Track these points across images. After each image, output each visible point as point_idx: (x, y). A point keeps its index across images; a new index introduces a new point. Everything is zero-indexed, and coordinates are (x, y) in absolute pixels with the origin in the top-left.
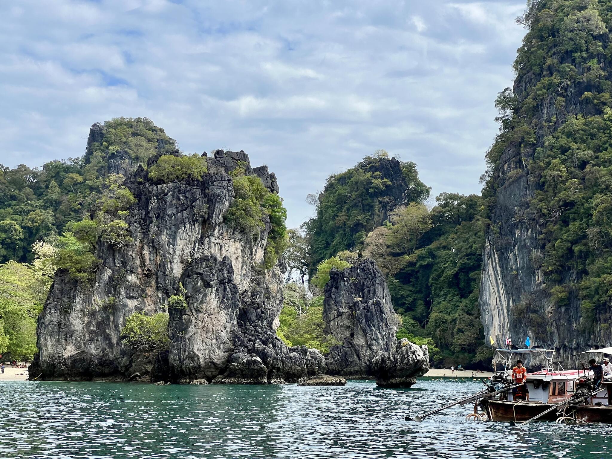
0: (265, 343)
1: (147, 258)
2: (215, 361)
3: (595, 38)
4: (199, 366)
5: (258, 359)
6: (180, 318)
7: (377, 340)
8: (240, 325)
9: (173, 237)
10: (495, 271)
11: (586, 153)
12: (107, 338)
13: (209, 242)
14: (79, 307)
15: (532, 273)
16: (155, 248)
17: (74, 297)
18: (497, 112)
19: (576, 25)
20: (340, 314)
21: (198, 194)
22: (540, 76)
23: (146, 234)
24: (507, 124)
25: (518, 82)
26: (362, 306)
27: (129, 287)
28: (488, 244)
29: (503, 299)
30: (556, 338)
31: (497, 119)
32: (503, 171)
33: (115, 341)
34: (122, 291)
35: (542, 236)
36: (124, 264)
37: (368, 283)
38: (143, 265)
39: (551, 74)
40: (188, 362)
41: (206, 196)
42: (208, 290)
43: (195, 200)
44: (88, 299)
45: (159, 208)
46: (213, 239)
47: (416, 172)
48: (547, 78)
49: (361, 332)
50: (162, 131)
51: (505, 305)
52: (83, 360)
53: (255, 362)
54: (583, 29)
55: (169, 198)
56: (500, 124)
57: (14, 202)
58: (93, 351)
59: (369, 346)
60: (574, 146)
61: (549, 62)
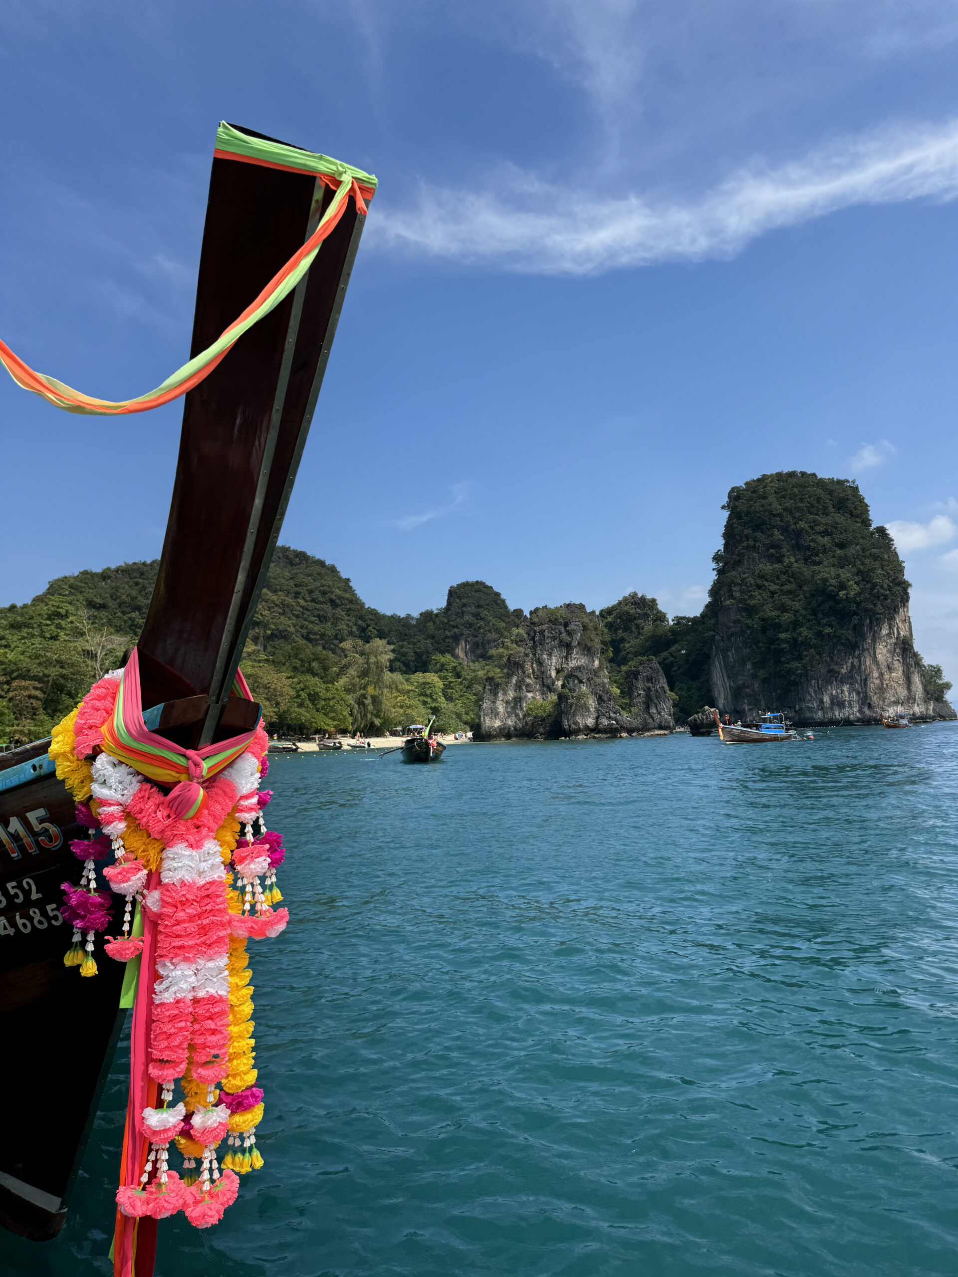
0: (615, 713)
1: (536, 669)
2: (589, 725)
3: (774, 516)
4: (580, 728)
5: (614, 722)
6: (567, 702)
7: (663, 709)
8: (599, 704)
9: (550, 655)
10: (720, 663)
11: (773, 587)
12: (517, 715)
13: (571, 657)
14: (501, 698)
15: (745, 663)
16: (540, 663)
17: (498, 693)
18: (714, 565)
19: (762, 509)
20: (639, 695)
21: (562, 629)
22: (741, 541)
23: (534, 655)
24: (720, 572)
25: (726, 545)
26: (653, 689)
27: (528, 685)
28: (714, 647)
29: (726, 680)
30: (763, 703)
31: (713, 569)
32: (721, 601)
33: (521, 716)
34: (524, 688)
35: (749, 641)
36: (524, 673)
37: (654, 675)
38: (534, 672)
39: (748, 540)
40: (573, 726)
41: (567, 631)
42: (582, 685)
43: (561, 633)
44: (505, 694)
45: (540, 640)
46: (573, 656)
47: (657, 604)
48: (745, 543)
49: (654, 705)
50: (491, 587)
51: (728, 684)
52: (504, 728)
53: (613, 724)
54: (767, 510)
55: (546, 633)
56: (715, 572)
57: (406, 637)
58: (510, 723)
59: (659, 713)
60: (767, 584)
61: (746, 532)
